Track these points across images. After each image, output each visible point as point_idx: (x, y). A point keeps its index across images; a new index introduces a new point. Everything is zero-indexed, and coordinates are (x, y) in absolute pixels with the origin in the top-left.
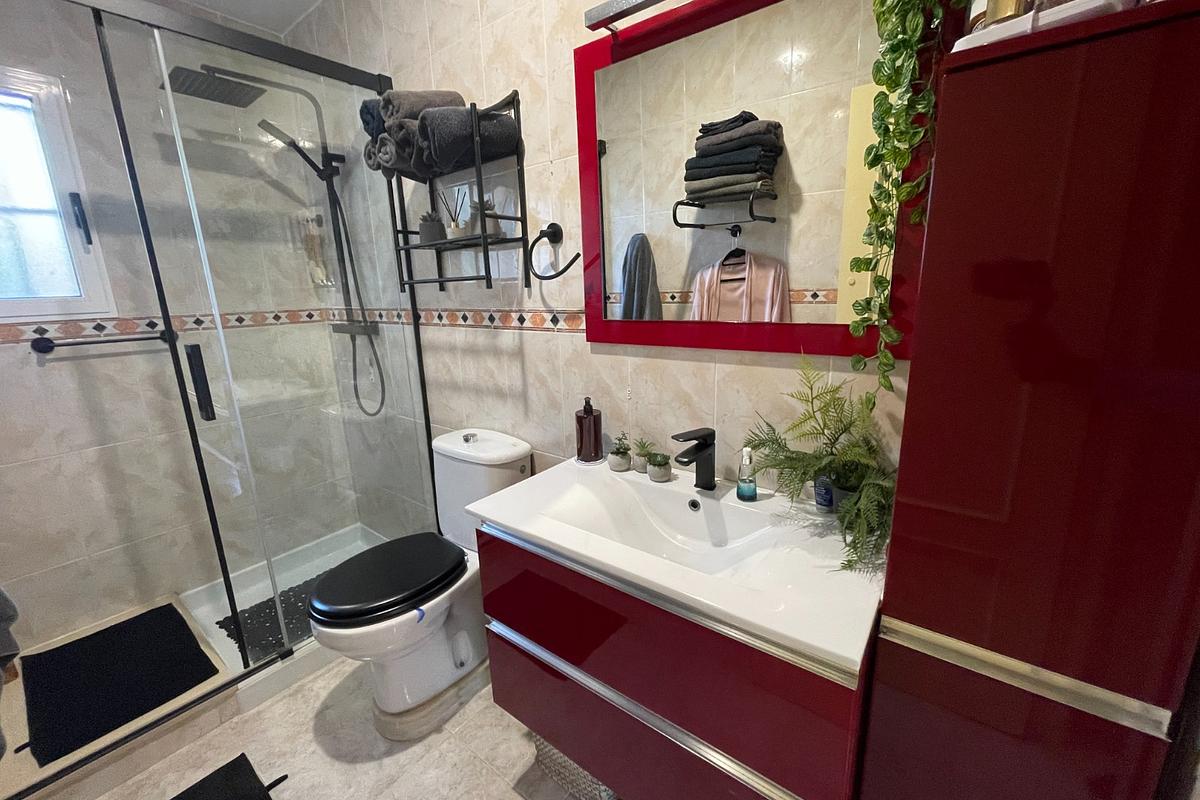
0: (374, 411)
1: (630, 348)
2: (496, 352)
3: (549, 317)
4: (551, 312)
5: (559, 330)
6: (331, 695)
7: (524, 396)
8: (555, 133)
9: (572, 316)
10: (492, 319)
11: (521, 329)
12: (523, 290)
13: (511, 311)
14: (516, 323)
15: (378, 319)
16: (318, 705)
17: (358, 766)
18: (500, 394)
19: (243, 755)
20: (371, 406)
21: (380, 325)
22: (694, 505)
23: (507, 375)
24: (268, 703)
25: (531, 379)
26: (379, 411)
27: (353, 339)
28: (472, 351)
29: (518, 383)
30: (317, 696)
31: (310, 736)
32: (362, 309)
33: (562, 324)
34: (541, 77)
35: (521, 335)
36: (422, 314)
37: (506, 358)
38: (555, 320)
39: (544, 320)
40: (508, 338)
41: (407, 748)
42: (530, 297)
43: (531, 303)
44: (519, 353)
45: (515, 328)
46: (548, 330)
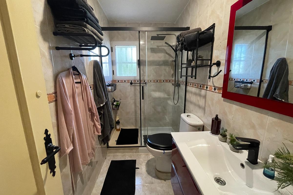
0: (175, 104)
1: (235, 102)
2: (200, 95)
3: (213, 88)
4: (214, 86)
5: (216, 92)
6: (152, 159)
7: (204, 109)
8: (223, 33)
9: (219, 89)
10: (200, 86)
11: (206, 90)
12: (208, 80)
13: (205, 85)
14: (205, 88)
15: (180, 83)
16: (149, 159)
17: (149, 176)
18: (199, 107)
19: (136, 160)
20: (176, 102)
21: (180, 85)
22: (242, 165)
23: (201, 102)
24: (143, 153)
25: (207, 105)
26: (177, 104)
27: (175, 87)
28: (195, 94)
29: (204, 105)
30: (150, 158)
31: (145, 164)
32: (178, 80)
33: (217, 91)
34: (222, 17)
35: (206, 92)
36: (188, 83)
37: (202, 97)
38: (215, 89)
39: (212, 89)
40: (203, 92)
41: (158, 179)
42: (210, 82)
43: (210, 83)
44: (205, 97)
45: (205, 90)
46: (213, 92)
